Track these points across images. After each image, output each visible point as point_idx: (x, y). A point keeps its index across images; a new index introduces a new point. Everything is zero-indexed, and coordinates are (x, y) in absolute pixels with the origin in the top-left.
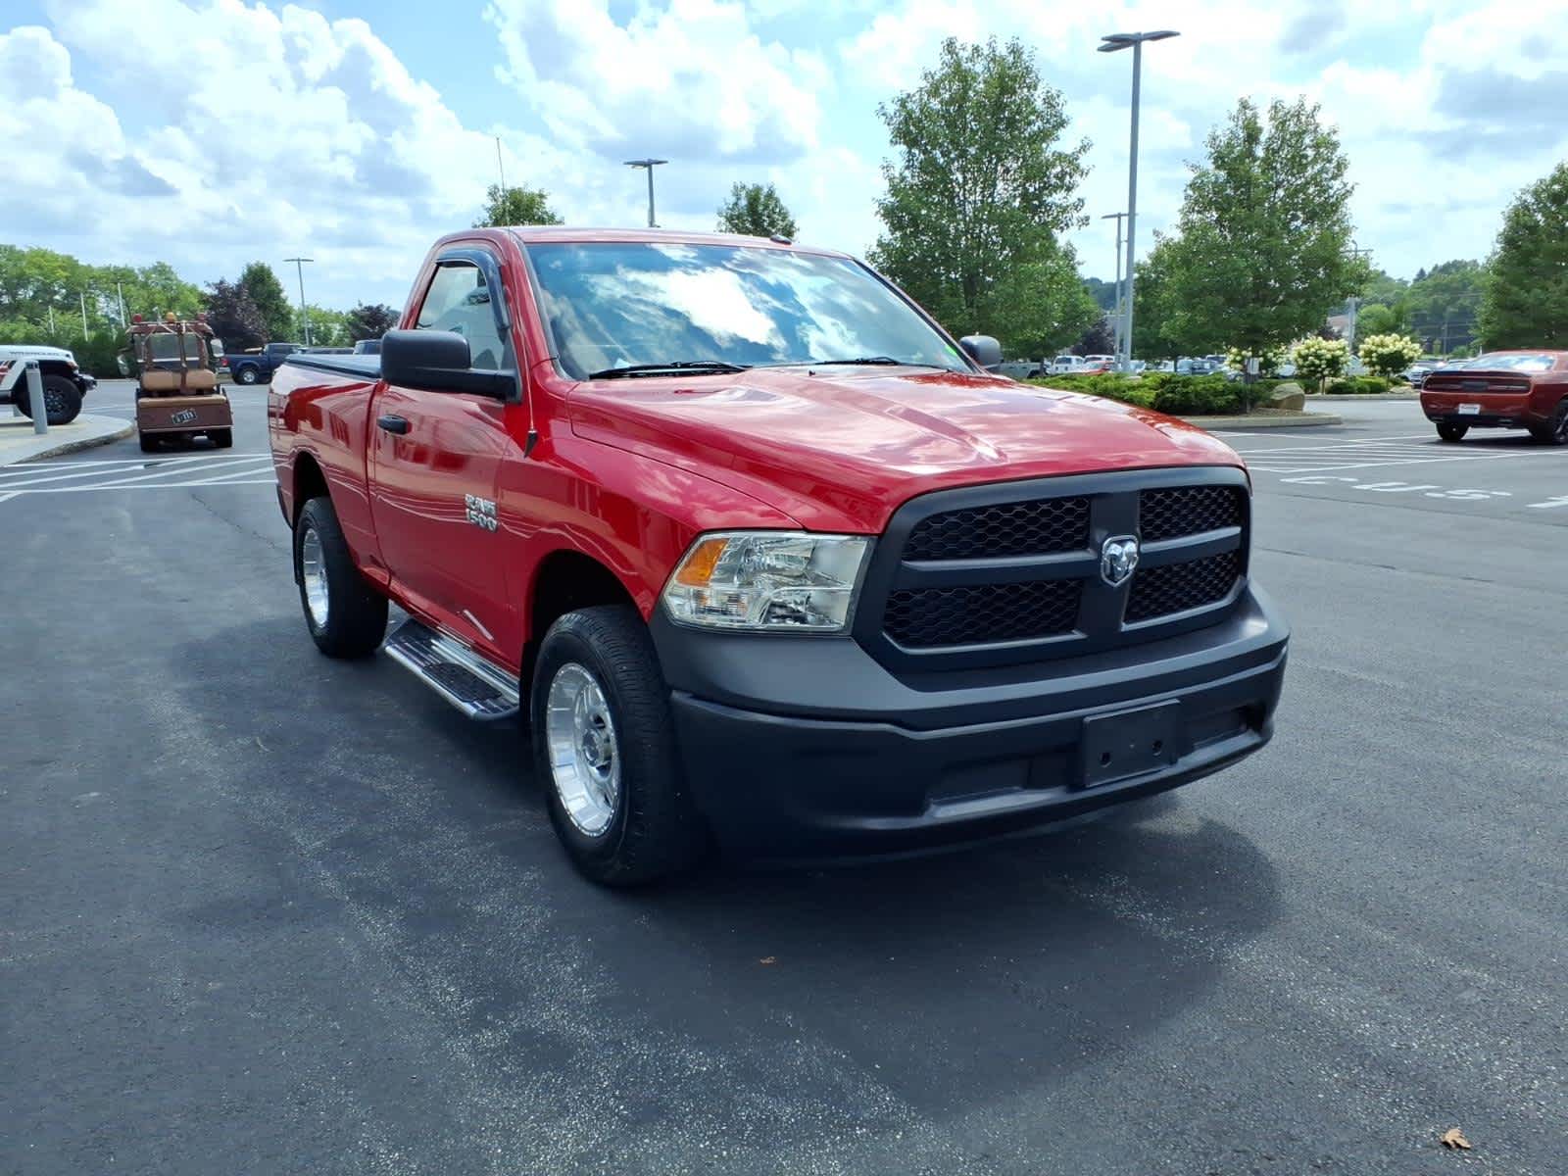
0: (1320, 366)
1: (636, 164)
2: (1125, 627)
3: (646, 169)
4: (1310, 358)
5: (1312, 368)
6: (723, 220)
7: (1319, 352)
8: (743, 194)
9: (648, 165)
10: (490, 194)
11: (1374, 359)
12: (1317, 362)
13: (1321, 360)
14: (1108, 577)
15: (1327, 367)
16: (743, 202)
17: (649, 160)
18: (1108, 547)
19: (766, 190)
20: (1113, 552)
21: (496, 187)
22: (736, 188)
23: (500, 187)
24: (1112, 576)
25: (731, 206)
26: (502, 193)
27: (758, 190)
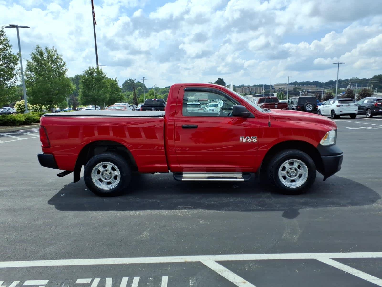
0: (37, 110)
4: (35, 108)
5: (35, 110)
7: (37, 106)
11: (47, 108)
12: (37, 109)
13: (37, 108)
15: (40, 110)
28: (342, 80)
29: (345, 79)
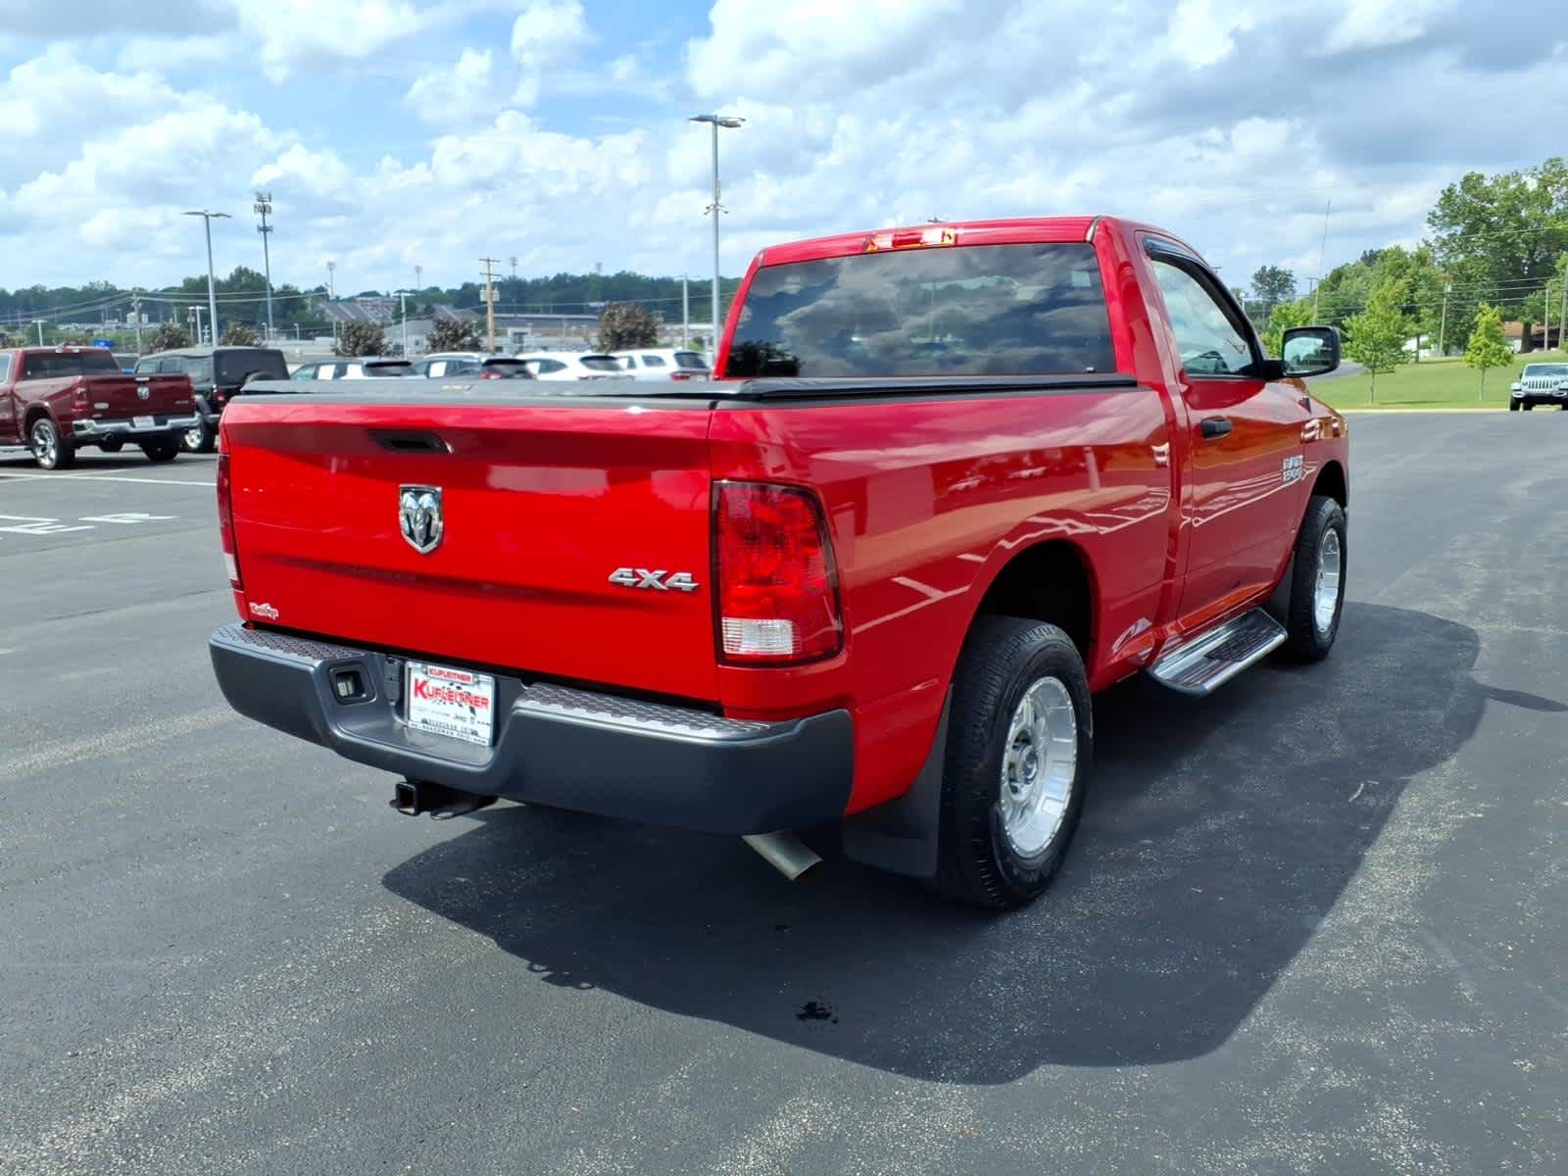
28: (48, 290)
29: (60, 287)
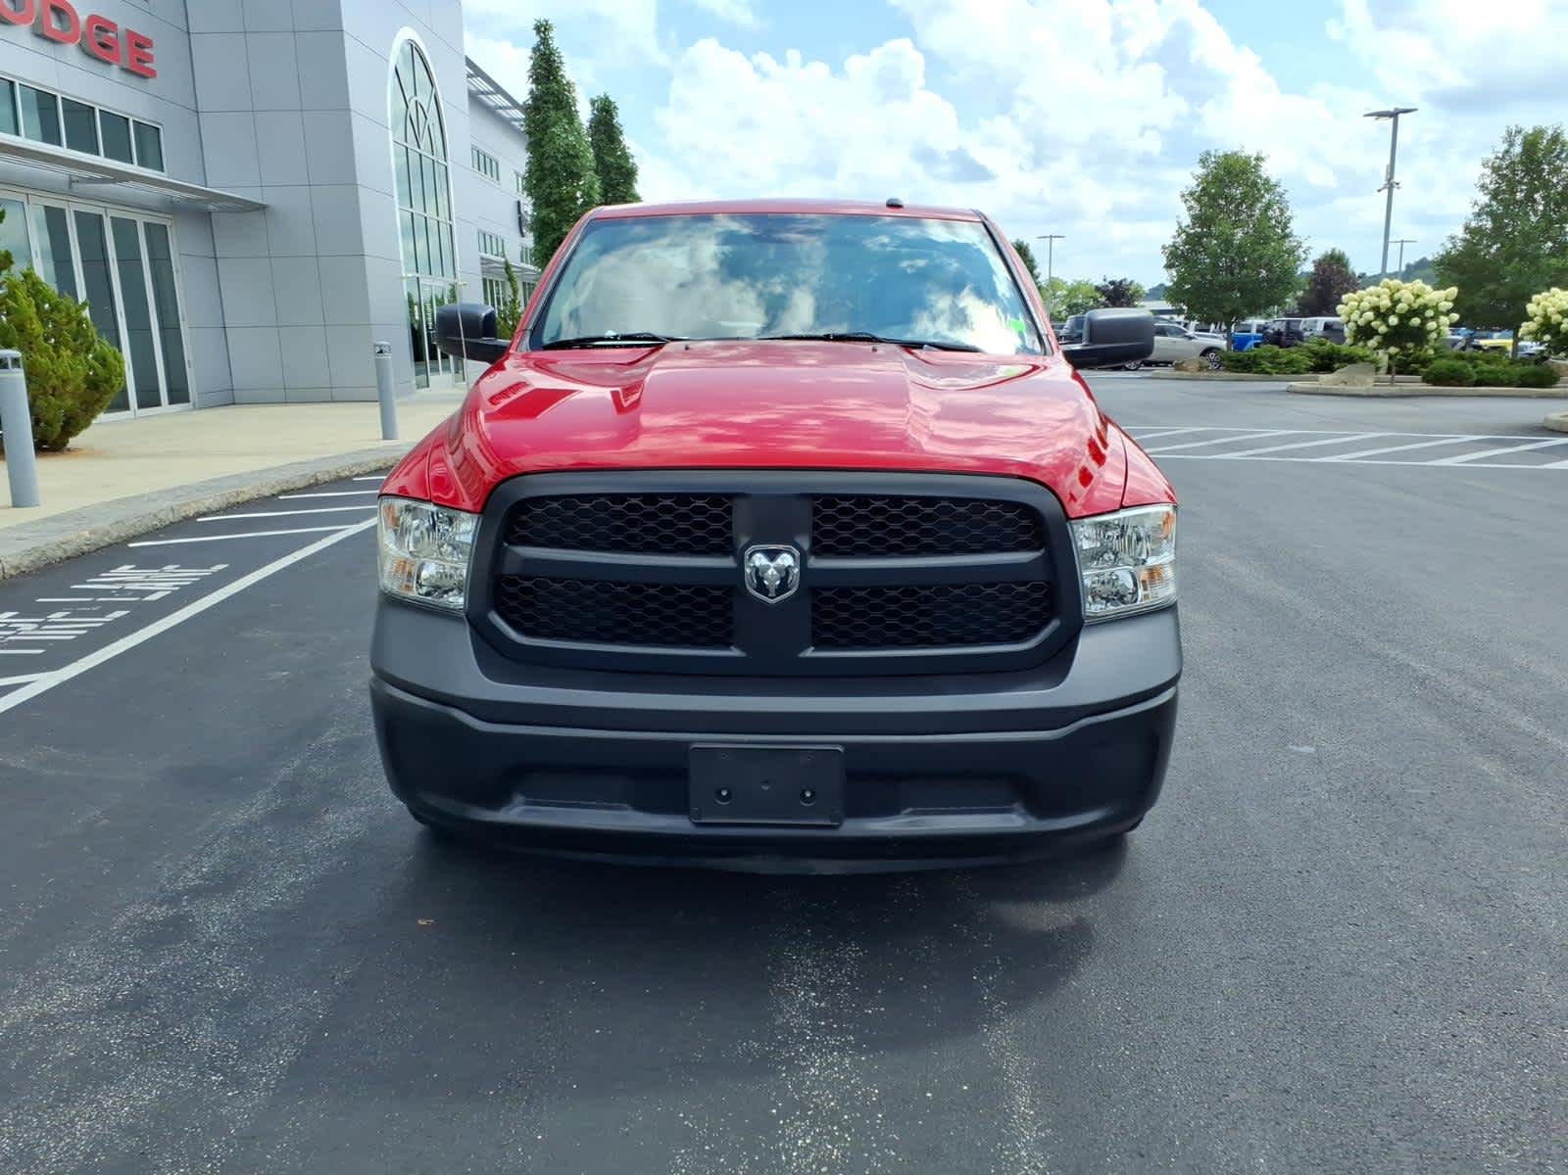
1: (1380, 115)
2: (810, 653)
3: (1392, 120)
6: (1488, 171)
8: (1519, 140)
9: (1394, 115)
10: (1201, 160)
14: (757, 590)
16: (1517, 149)
17: (1396, 109)
18: (751, 555)
19: (1550, 132)
20: (757, 564)
21: (1208, 153)
22: (1510, 134)
23: (1213, 153)
24: (762, 588)
25: (1500, 155)
26: (1213, 160)
27: (1539, 133)
